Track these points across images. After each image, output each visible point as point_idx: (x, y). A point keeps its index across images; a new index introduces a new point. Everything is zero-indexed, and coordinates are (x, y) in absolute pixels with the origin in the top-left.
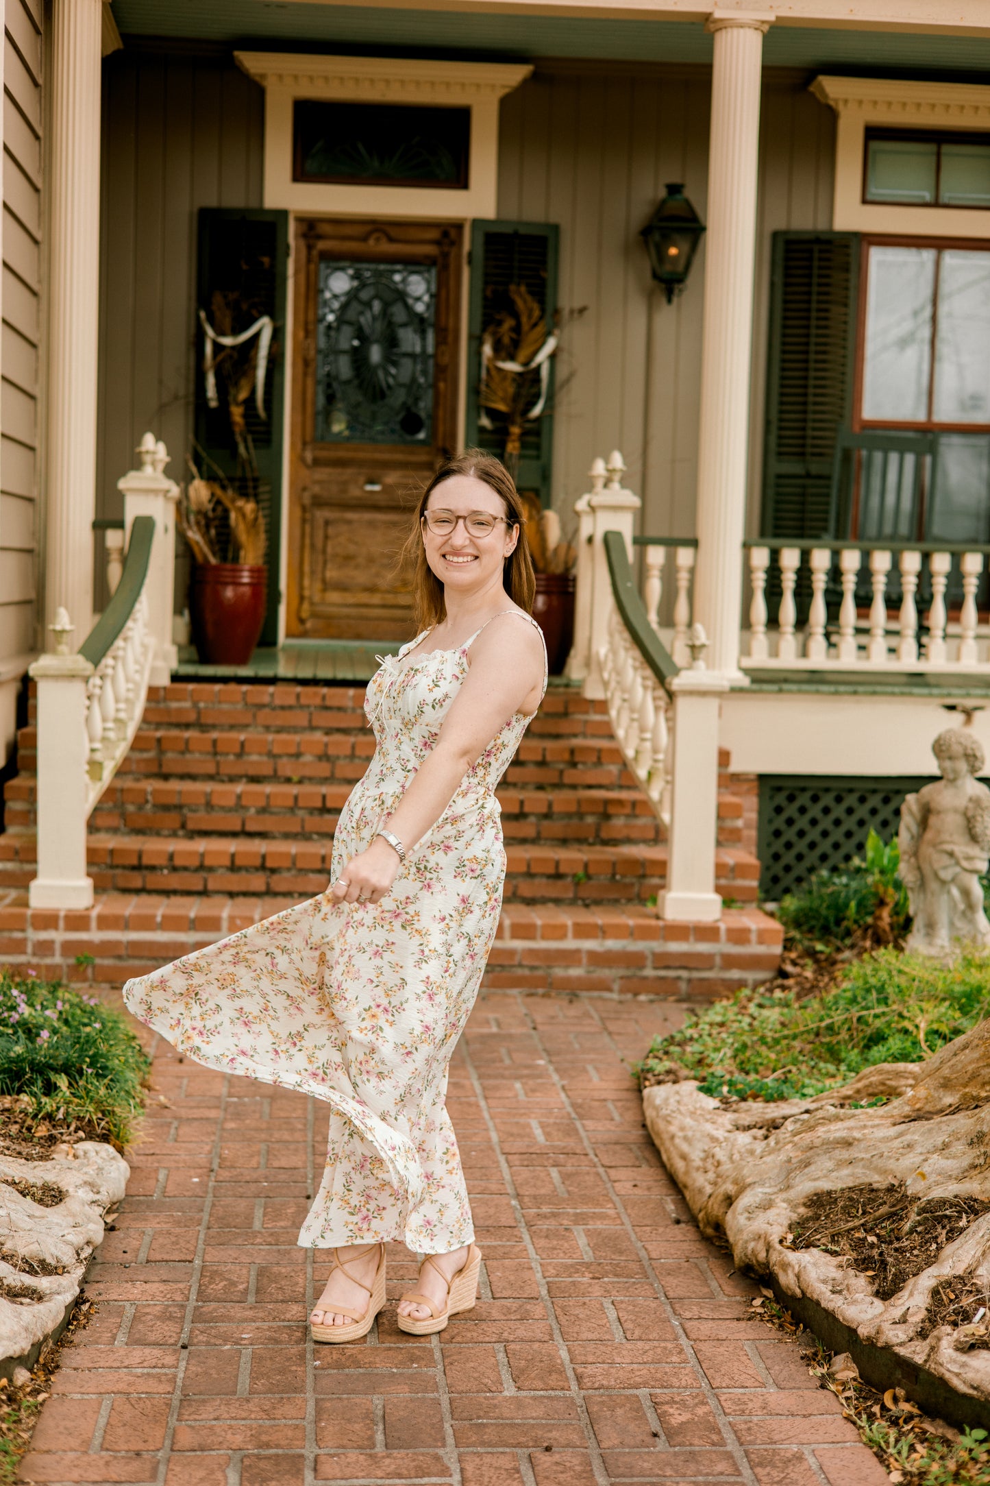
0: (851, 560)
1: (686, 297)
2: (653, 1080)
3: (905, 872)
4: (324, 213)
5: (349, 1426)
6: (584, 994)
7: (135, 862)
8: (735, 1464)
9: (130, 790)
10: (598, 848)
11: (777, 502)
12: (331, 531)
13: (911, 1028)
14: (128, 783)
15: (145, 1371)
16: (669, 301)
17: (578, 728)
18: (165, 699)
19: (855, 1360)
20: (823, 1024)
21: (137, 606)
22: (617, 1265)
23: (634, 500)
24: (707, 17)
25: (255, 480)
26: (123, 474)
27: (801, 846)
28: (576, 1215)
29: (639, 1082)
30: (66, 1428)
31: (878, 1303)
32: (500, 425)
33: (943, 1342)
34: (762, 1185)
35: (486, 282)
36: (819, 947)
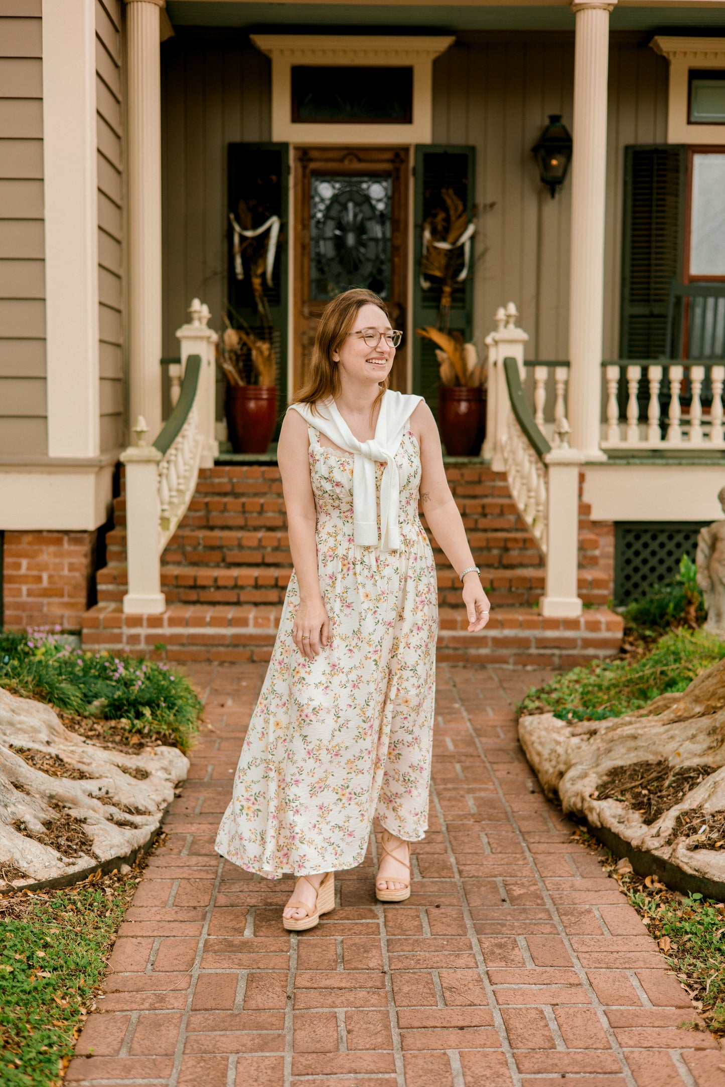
0: (677, 373)
2: (527, 713)
3: (702, 581)
4: (314, 143)
6: (490, 666)
7: (191, 583)
8: (550, 914)
9: (187, 537)
10: (502, 570)
11: (631, 334)
14: (187, 532)
15: (199, 868)
16: (553, 196)
17: (488, 491)
18: (211, 477)
19: (630, 861)
21: (191, 415)
22: (491, 815)
23: (525, 336)
24: (570, 3)
25: (270, 328)
26: (179, 326)
27: (645, 570)
28: (469, 789)
29: (517, 715)
30: (152, 895)
31: (645, 827)
32: (436, 286)
33: (680, 846)
34: (582, 764)
35: (426, 188)
36: (648, 633)
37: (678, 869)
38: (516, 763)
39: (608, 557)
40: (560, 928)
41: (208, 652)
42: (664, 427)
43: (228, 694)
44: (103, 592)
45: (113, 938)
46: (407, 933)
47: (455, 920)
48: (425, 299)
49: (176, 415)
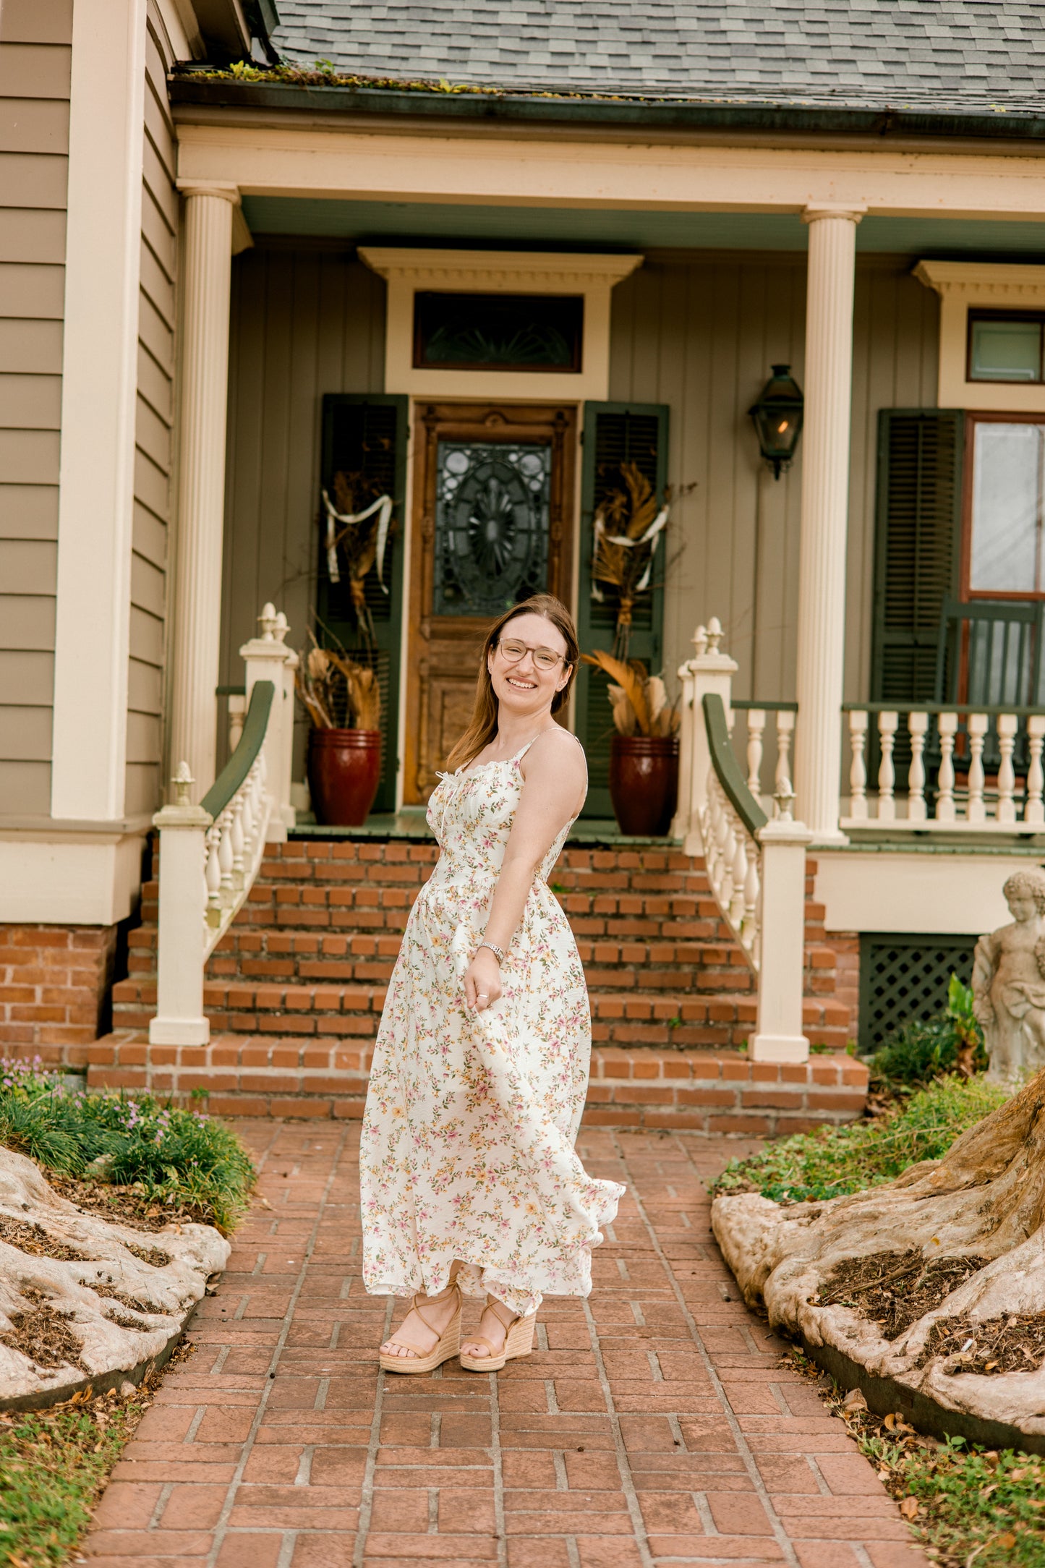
0: (949, 723)
1: (791, 474)
2: (724, 1193)
3: (980, 1011)
4: (443, 397)
5: (409, 1431)
6: (675, 1131)
7: (249, 1004)
8: (743, 1464)
9: (246, 938)
10: (694, 996)
11: (886, 671)
12: (448, 701)
14: (245, 932)
15: (236, 1391)
16: (777, 477)
17: (678, 885)
18: (282, 856)
19: (864, 1393)
20: (885, 1141)
21: (256, 764)
22: (666, 1329)
23: (731, 665)
24: (802, 209)
25: (375, 652)
26: (245, 641)
27: (903, 1004)
28: (635, 1293)
29: (711, 1196)
30: (165, 1426)
31: (885, 1343)
32: (611, 597)
33: (935, 1369)
34: (798, 1256)
35: (598, 462)
36: (904, 1089)
37: (932, 1401)
38: (706, 1261)
39: (850, 984)
40: (758, 1483)
41: (269, 1103)
42: (931, 802)
43: (295, 1161)
44: (122, 1013)
45: (103, 1482)
46: (534, 1484)
47: (605, 1468)
48: (594, 616)
49: (235, 763)
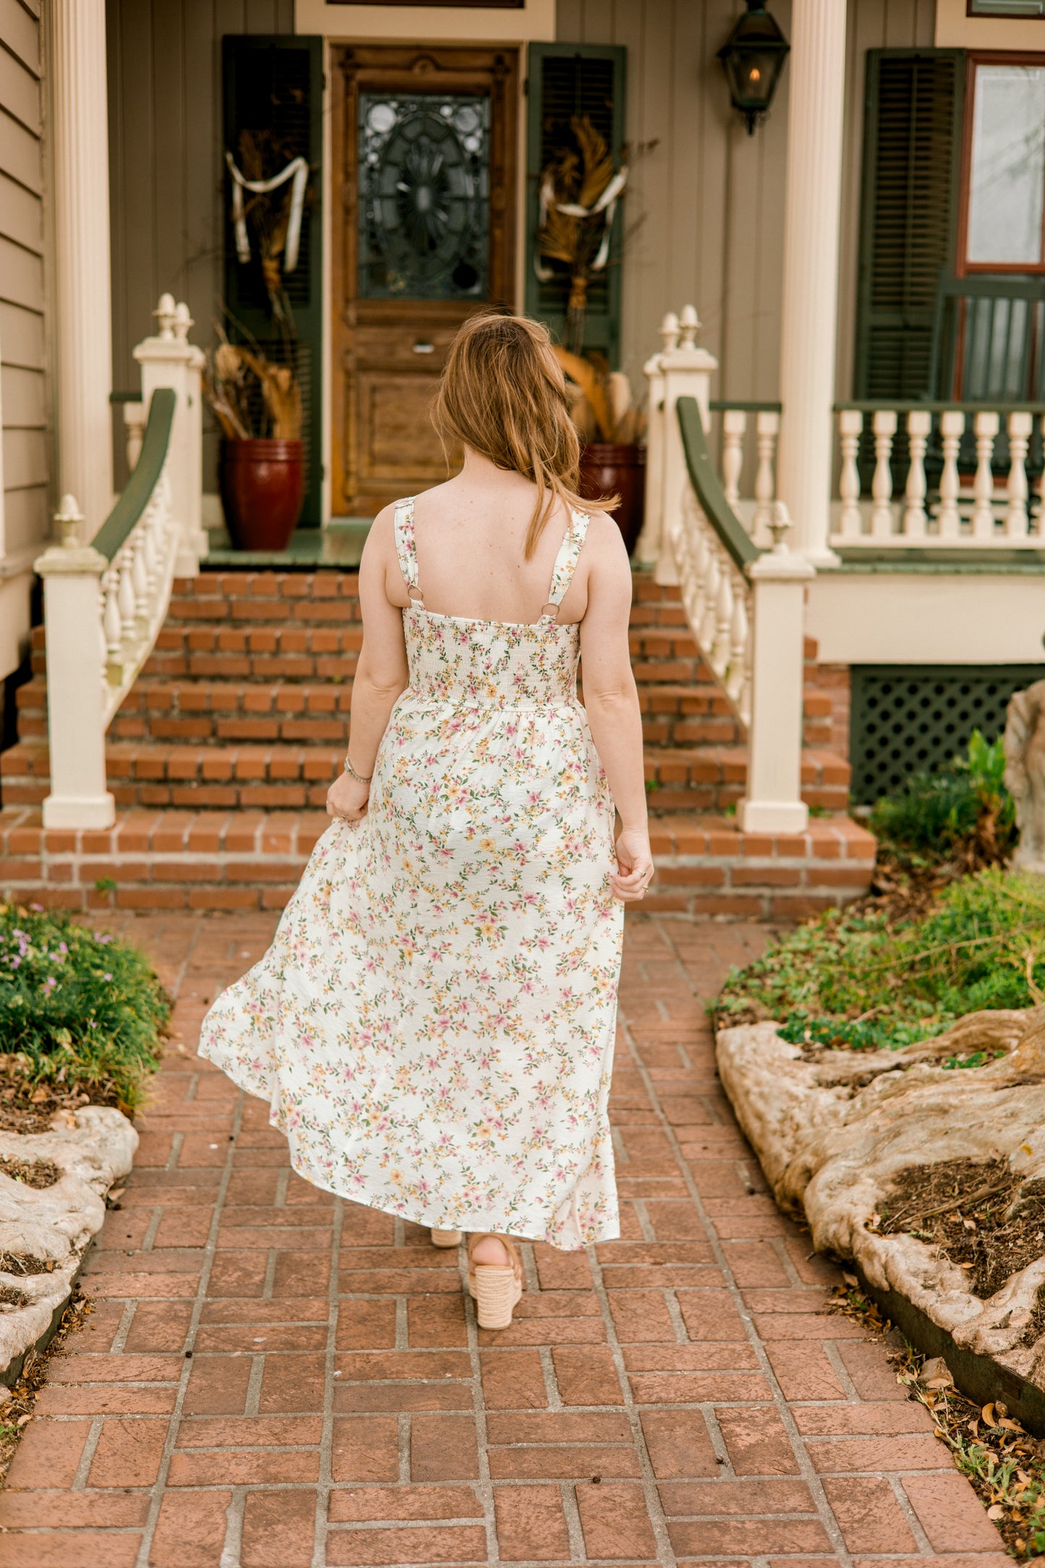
0: (953, 424)
1: (768, 128)
2: (728, 1020)
3: (1012, 778)
4: (362, 38)
5: (370, 1454)
6: (655, 915)
7: (160, 774)
8: (810, 1498)
9: (154, 695)
10: (672, 751)
11: (873, 358)
12: (379, 398)
13: (1016, 964)
14: (153, 686)
15: (143, 1385)
16: (751, 132)
17: (650, 618)
18: (193, 592)
19: (949, 1366)
20: (918, 957)
21: (157, 490)
22: (682, 1247)
23: (710, 362)
25: (293, 342)
26: (139, 340)
27: (897, 742)
28: (638, 1185)
29: (714, 1020)
30: (48, 1459)
32: (561, 276)
34: (846, 1157)
35: (545, 115)
36: (915, 860)
38: (717, 1126)
39: (839, 721)
40: (834, 1535)
41: (187, 893)
43: (217, 976)
44: (12, 789)
46: (540, 1553)
47: (630, 1515)
48: (543, 298)
49: (134, 485)
